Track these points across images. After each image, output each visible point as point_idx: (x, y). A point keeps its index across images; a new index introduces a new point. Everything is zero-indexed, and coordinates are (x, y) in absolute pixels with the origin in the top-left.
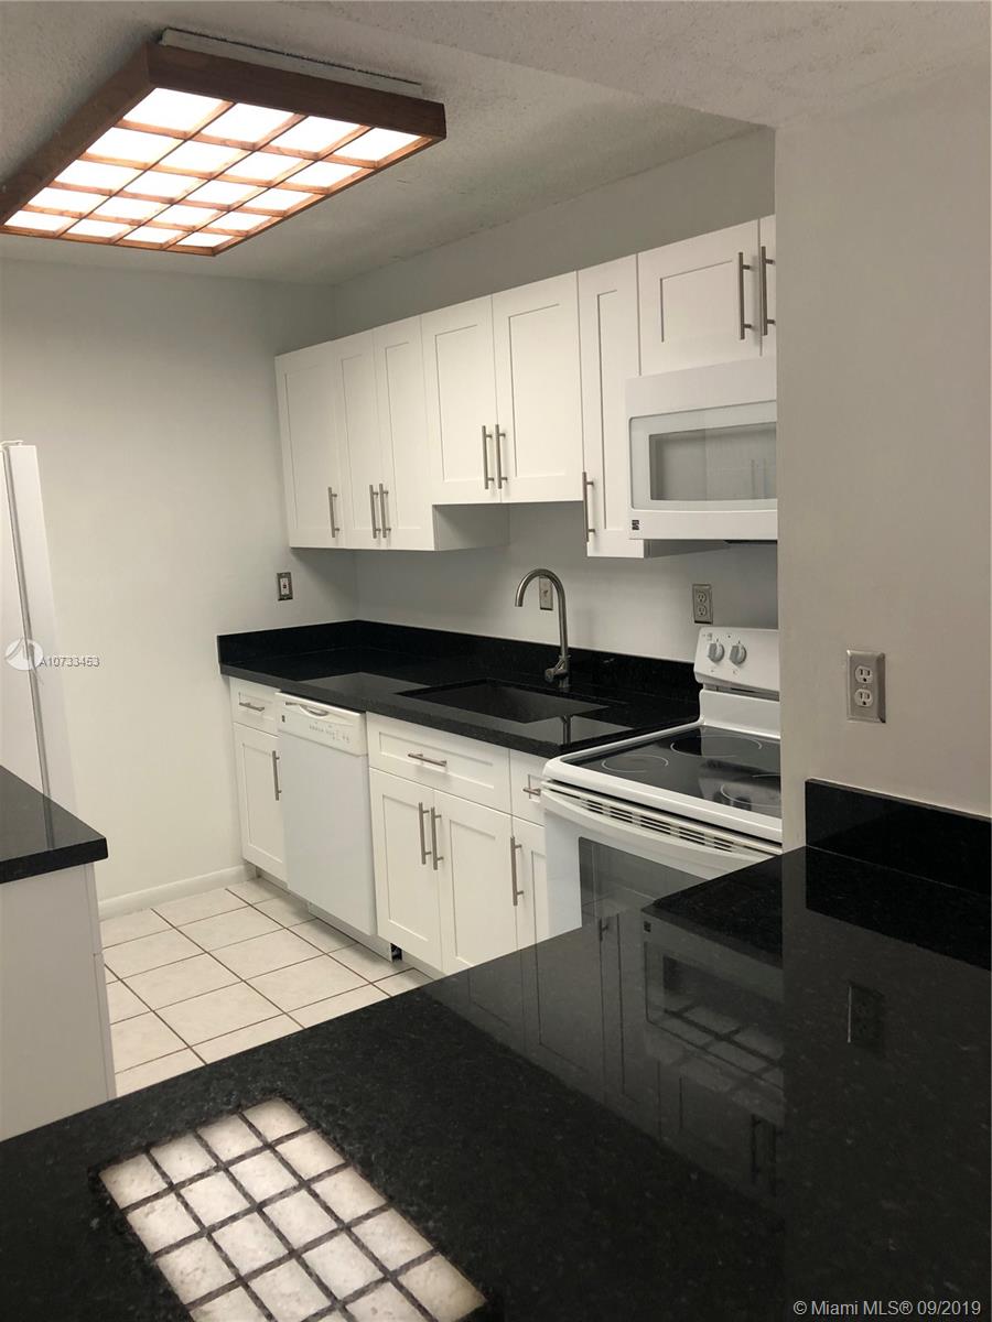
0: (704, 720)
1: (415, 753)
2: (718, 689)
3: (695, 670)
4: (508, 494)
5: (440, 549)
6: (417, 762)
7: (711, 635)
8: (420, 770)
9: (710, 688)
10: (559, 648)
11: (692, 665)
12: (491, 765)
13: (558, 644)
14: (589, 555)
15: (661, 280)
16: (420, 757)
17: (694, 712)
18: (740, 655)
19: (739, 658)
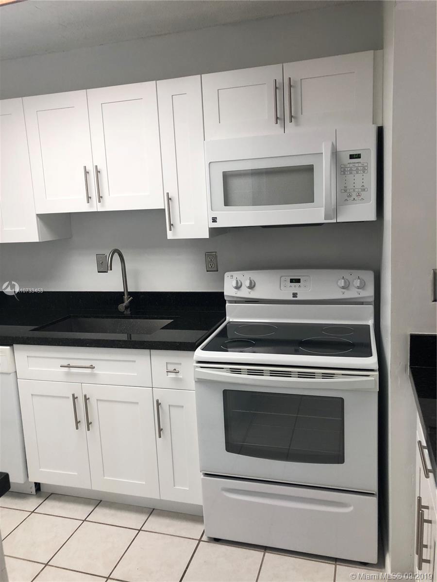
0: (229, 319)
1: (66, 364)
2: (236, 302)
3: (225, 294)
4: (103, 206)
5: (41, 241)
6: (66, 369)
7: (232, 276)
9: (231, 302)
10: (123, 293)
11: (223, 293)
12: (135, 361)
13: (123, 291)
14: (168, 238)
15: (218, 90)
16: (69, 366)
17: (223, 315)
18: (253, 284)
19: (252, 287)
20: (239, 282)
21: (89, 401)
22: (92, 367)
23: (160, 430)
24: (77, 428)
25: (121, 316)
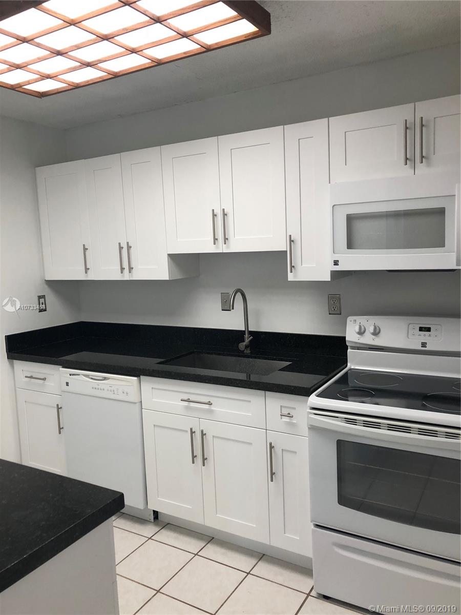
0: (351, 365)
1: (186, 398)
2: (358, 348)
3: (346, 339)
4: (228, 247)
5: (171, 279)
6: (186, 404)
7: (355, 321)
8: (187, 408)
9: (353, 348)
11: (345, 337)
12: (250, 401)
14: (289, 280)
16: (188, 401)
17: (345, 362)
18: (377, 331)
19: (376, 333)
20: (363, 327)
21: (206, 437)
22: (210, 404)
23: (272, 474)
24: (193, 462)
25: (241, 354)
